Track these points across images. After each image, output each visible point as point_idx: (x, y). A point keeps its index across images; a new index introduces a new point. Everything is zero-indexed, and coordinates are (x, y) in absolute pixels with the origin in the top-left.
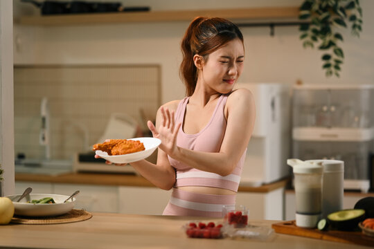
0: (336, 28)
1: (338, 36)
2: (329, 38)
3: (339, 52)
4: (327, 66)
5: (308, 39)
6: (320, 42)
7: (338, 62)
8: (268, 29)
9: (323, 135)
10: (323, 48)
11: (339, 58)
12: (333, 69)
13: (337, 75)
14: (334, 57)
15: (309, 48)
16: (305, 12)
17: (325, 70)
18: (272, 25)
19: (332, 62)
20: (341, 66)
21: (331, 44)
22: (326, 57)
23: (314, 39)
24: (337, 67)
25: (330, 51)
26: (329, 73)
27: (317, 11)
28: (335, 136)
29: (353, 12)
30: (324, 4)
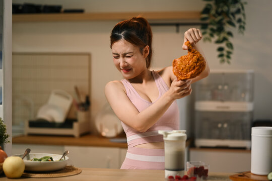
0: (228, 28)
1: (230, 34)
2: (223, 35)
3: (230, 45)
4: (221, 56)
5: (207, 35)
6: (216, 38)
7: (229, 53)
8: (174, 28)
9: (218, 107)
10: (218, 42)
11: (230, 50)
12: (225, 58)
13: (229, 62)
14: (227, 49)
15: (208, 43)
16: (205, 16)
17: (219, 59)
18: (177, 25)
19: (225, 53)
20: (231, 56)
21: (225, 39)
22: (221, 49)
23: (212, 35)
24: (228, 57)
25: (223, 45)
26: (223, 61)
27: (214, 16)
28: (227, 107)
29: (238, 16)
30: (220, 10)
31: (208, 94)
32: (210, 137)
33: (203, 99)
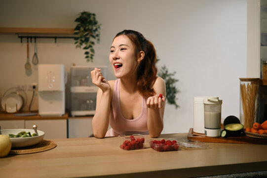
0: (92, 39)
1: (93, 43)
2: (89, 44)
3: (93, 51)
4: (87, 57)
5: (78, 44)
6: (84, 45)
7: (92, 55)
8: (54, 40)
9: (87, 90)
10: (85, 48)
11: (92, 53)
12: (89, 58)
13: (92, 61)
14: (91, 53)
15: (78, 49)
16: (77, 31)
17: (86, 59)
18: (56, 38)
19: (89, 55)
20: (94, 57)
21: (90, 46)
22: (87, 53)
23: (81, 44)
24: (92, 58)
25: (88, 50)
26: (88, 61)
27: (82, 31)
28: (93, 90)
29: (97, 33)
30: (87, 28)
31: (78, 82)
32: (79, 109)
33: (76, 85)
